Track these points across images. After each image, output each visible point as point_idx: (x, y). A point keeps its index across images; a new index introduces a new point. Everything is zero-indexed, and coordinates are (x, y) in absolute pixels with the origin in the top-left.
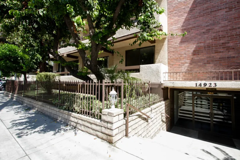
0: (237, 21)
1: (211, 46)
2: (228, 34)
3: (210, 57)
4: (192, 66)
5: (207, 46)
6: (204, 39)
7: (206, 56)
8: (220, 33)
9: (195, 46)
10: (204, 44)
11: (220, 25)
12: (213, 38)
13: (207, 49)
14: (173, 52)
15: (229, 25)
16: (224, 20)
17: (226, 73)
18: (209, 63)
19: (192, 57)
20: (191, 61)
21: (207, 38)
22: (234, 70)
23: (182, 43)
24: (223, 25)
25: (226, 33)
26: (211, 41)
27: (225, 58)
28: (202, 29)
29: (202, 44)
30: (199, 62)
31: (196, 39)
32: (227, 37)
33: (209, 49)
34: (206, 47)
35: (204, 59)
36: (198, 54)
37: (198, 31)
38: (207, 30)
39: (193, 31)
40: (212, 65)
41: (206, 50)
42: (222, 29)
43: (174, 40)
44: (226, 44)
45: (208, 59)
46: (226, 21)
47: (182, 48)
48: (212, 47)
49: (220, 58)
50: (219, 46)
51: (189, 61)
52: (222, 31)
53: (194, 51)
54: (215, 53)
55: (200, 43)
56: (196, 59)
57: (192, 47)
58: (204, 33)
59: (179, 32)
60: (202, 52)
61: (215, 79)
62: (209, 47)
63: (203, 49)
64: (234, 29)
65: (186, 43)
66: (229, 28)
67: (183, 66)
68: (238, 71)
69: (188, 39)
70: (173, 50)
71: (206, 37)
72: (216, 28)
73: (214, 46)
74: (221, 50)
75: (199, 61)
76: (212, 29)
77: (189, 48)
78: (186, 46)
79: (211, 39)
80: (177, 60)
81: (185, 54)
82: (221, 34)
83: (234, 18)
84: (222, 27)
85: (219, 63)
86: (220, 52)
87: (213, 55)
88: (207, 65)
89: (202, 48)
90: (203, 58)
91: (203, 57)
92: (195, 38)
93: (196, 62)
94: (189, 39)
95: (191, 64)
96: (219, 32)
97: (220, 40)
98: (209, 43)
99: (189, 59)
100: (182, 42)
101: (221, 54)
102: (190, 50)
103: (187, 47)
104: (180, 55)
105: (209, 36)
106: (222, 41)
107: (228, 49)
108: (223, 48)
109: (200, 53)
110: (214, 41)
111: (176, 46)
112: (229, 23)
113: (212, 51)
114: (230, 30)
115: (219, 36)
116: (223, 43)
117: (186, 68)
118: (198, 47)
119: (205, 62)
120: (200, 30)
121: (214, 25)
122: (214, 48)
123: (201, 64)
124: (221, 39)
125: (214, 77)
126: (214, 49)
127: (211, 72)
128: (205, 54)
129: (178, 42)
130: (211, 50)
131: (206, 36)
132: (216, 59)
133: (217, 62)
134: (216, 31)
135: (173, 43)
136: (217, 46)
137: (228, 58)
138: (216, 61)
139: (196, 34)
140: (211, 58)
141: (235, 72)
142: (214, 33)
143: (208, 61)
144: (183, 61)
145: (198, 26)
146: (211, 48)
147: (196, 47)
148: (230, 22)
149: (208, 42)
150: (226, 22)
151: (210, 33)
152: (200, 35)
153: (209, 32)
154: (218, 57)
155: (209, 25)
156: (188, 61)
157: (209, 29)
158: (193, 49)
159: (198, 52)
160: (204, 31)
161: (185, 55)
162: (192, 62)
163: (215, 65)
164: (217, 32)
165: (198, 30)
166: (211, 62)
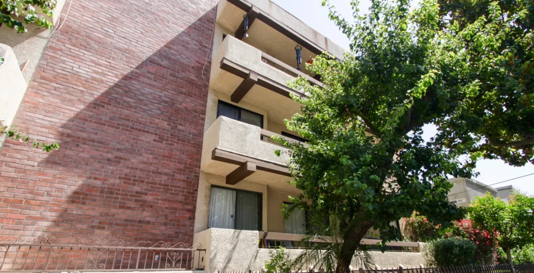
0: (165, 162)
1: (116, 192)
2: (149, 179)
3: (107, 214)
4: (57, 229)
5: (108, 188)
6: (105, 172)
7: (101, 211)
8: (138, 171)
9: (80, 183)
10: (103, 184)
11: (141, 158)
12: (123, 176)
13: (105, 195)
14: (13, 180)
15: (154, 164)
16: (149, 152)
17: (127, 252)
18: (103, 228)
19: (65, 206)
20: (61, 216)
21: (112, 173)
22: (143, 248)
23: (49, 165)
24: (145, 160)
25: (147, 175)
26: (118, 181)
27: (136, 221)
28: (108, 152)
29: (98, 183)
30: (80, 222)
31: (88, 168)
32: (147, 182)
33: (110, 197)
34: (106, 190)
35: (94, 217)
36: (84, 203)
37: (99, 153)
38: (116, 157)
39: (86, 146)
40: (106, 233)
41: (102, 197)
42: (142, 166)
43: (26, 149)
44: (142, 196)
45: (103, 219)
46: (151, 154)
47: (44, 177)
48: (117, 194)
49: (126, 220)
50: (131, 196)
51: (54, 214)
52: (140, 169)
53: (75, 193)
54: (121, 207)
55: (95, 179)
56: (74, 213)
57: (73, 183)
58: (108, 160)
59: (51, 136)
60: (94, 200)
61: (102, 268)
62: (112, 193)
63: (98, 194)
64: (159, 173)
65: (61, 168)
66: (152, 168)
67: (30, 227)
68: (148, 250)
69: (69, 160)
70: (13, 175)
71: (110, 171)
72: (133, 160)
73: (120, 192)
74: (132, 205)
75: (80, 219)
76: (126, 159)
77: (63, 183)
78: (59, 176)
79: (120, 178)
80: (15, 207)
81: (49, 195)
82: (138, 173)
83: (163, 156)
84: (144, 163)
85: (123, 229)
86: (129, 208)
87: (113, 211)
88: (97, 231)
89: (97, 191)
90: (92, 213)
91: (93, 210)
92: (87, 164)
93: (72, 221)
94: (71, 162)
95: (56, 223)
96: (137, 169)
97: (134, 184)
98: (114, 185)
99: (56, 211)
100: (50, 162)
101: (129, 212)
102: (65, 187)
103: (60, 178)
104: (30, 193)
105: (117, 170)
106: (136, 188)
107: (144, 205)
108: (136, 201)
109: (88, 201)
110: (125, 183)
111: (29, 168)
112: (155, 161)
113: (114, 202)
114: (153, 172)
115: (135, 176)
116: (137, 193)
117: (39, 234)
118: (89, 185)
119: (94, 224)
120: (103, 151)
121: (131, 153)
122: (120, 196)
123: (85, 227)
124: (136, 183)
125: (103, 261)
126: (119, 200)
127: (99, 250)
128: (99, 206)
129: (39, 160)
130: (113, 200)
131: (111, 168)
132: (119, 222)
133: (118, 227)
134: (131, 166)
135: (19, 156)
136: (127, 195)
137: (140, 222)
138: (117, 224)
139: (92, 157)
140: (109, 217)
141: (142, 251)
142: (127, 167)
143: (100, 223)
144: (32, 213)
145: (101, 143)
146: (115, 196)
147: (82, 185)
148: (156, 158)
149: (112, 181)
150: (151, 156)
151: (121, 164)
152: (99, 162)
153: (119, 162)
154: (123, 217)
155: (122, 150)
156: (52, 215)
157: (121, 158)
158: (74, 188)
159: (83, 198)
160: (109, 156)
161: (45, 198)
162: (63, 219)
163: (114, 233)
164: (132, 168)
165: (97, 150)
166: (106, 226)
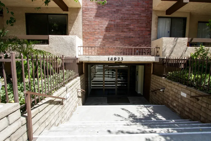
0: (136, 8)
1: (119, 26)
2: (130, 18)
3: (118, 35)
4: (104, 42)
5: (116, 24)
6: (114, 17)
7: (116, 34)
8: (126, 15)
9: (107, 23)
10: (114, 22)
11: (126, 8)
12: (121, 18)
13: (116, 27)
14: (88, 25)
15: (132, 10)
16: (129, 4)
17: (129, 49)
18: (117, 40)
19: (104, 33)
20: (104, 37)
21: (117, 17)
22: (134, 47)
23: (97, 18)
24: (128, 8)
25: (129, 16)
26: (119, 21)
27: (128, 37)
28: (113, 8)
29: (113, 23)
30: (110, 38)
31: (108, 16)
32: (130, 20)
33: (118, 28)
34: (116, 25)
35: (114, 36)
36: (110, 31)
37: (110, 9)
38: (117, 10)
39: (106, 7)
40: (119, 42)
41: (115, 28)
42: (127, 12)
43: (88, 12)
44: (129, 26)
45: (117, 37)
46: (130, 5)
47: (96, 23)
48: (120, 26)
49: (124, 37)
50: (125, 26)
51: (102, 36)
52: (127, 14)
53: (106, 28)
54: (122, 32)
55: (111, 21)
56: (108, 35)
57: (105, 23)
58: (114, 12)
59: (94, 5)
60: (113, 30)
61: (122, 54)
62: (118, 26)
63: (113, 27)
64: (134, 14)
65: (100, 18)
66: (131, 12)
67: (97, 41)
69: (101, 14)
70: (88, 23)
71: (116, 16)
72: (123, 10)
73: (121, 25)
74: (125, 30)
75: (110, 37)
76: (120, 10)
77: (102, 24)
78: (100, 22)
79: (120, 19)
80: (91, 35)
81: (99, 29)
82: (126, 16)
83: (135, 5)
84: (127, 10)
85: (124, 41)
86: (125, 32)
87: (120, 33)
88: (116, 42)
89: (113, 26)
90: (113, 35)
91: (113, 34)
92: (107, 15)
93: (107, 38)
94: (102, 15)
95: (103, 39)
96: (125, 14)
97: (125, 21)
98: (118, 23)
99: (102, 35)
100: (97, 16)
101: (125, 33)
102: (103, 26)
103: (101, 22)
104: (94, 29)
105: (118, 16)
106: (126, 23)
107: (130, 30)
108: (127, 28)
109: (111, 31)
110: (122, 21)
111: (91, 20)
112: (132, 8)
113: (119, 30)
114: (132, 14)
115: (125, 18)
116: (127, 25)
117: (100, 43)
118: (110, 24)
119: (114, 39)
120: (112, 8)
121: (122, 7)
122: (121, 27)
123: (112, 40)
124: (126, 20)
125: (121, 52)
126: (121, 29)
127: (119, 48)
128: (115, 32)
129: (93, 16)
130: (119, 29)
131: (116, 15)
132: (122, 38)
133: (122, 40)
134: (123, 13)
135: (87, 16)
136: (123, 26)
137: (129, 37)
138: (122, 39)
139: (109, 12)
140: (119, 36)
142: (122, 14)
143: (116, 38)
144: (97, 36)
145: (110, 4)
146: (119, 27)
147: (108, 24)
148: (132, 7)
149: (117, 21)
150: (130, 6)
151: (119, 13)
152: (111, 13)
153: (118, 12)
154: (124, 36)
155: (118, 6)
156: (102, 37)
157: (119, 10)
158: (106, 26)
159: (109, 29)
160: (114, 10)
161: (98, 31)
162: (105, 38)
163: (121, 42)
164: (123, 14)
165: (110, 8)
166: (118, 40)
